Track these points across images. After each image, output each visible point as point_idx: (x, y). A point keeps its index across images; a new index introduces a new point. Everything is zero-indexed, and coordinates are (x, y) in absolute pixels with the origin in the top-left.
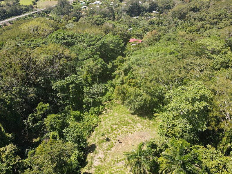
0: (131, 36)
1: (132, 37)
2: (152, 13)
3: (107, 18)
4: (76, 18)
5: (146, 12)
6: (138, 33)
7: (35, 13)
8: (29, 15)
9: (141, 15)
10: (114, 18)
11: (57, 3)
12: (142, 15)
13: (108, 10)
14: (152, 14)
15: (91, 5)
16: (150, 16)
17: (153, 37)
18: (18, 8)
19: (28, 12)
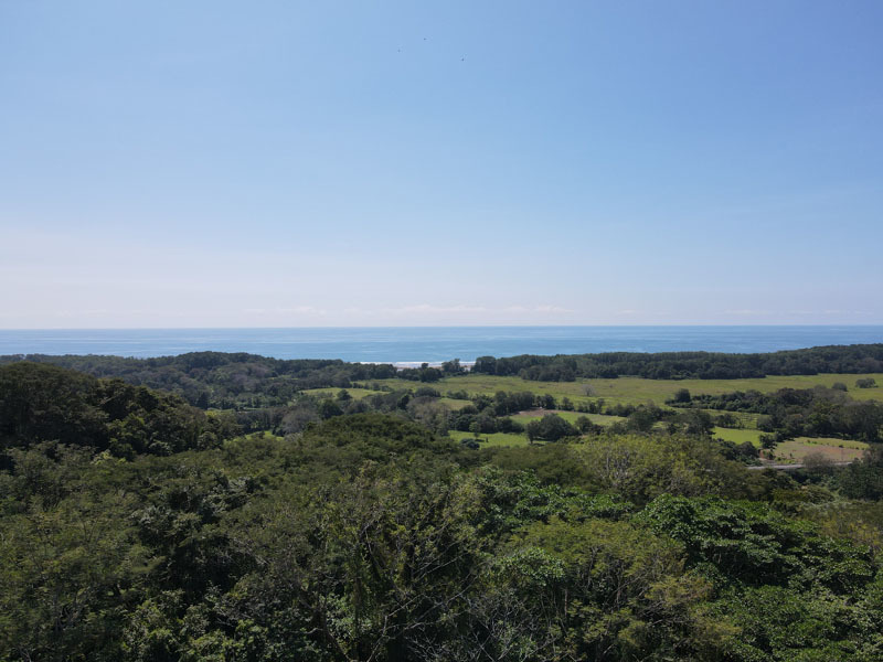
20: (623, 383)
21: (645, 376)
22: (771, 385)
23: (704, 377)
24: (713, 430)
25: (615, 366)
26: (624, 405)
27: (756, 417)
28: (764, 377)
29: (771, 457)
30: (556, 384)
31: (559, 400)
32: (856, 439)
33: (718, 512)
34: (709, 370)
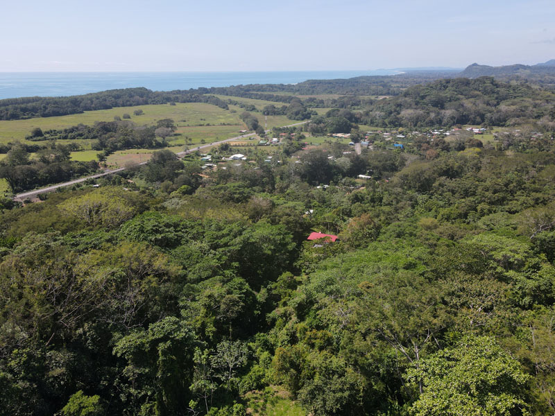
0: (313, 226)
1: (315, 229)
2: (356, 178)
3: (258, 187)
4: (190, 188)
6: (327, 221)
7: (99, 178)
8: (86, 182)
9: (334, 182)
10: (274, 188)
11: (150, 158)
12: (336, 183)
13: (260, 172)
14: (357, 180)
15: (223, 161)
16: (354, 184)
17: (363, 229)
18: (64, 168)
19: (86, 175)
23: (44, 116)
34: (47, 111)
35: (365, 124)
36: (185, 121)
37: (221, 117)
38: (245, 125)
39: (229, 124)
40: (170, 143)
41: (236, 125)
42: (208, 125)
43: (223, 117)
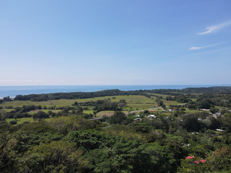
0: (189, 153)
1: (191, 155)
5: (207, 129)
10: (168, 131)
12: (203, 132)
20: (61, 101)
21: (67, 98)
22: (95, 99)
23: (81, 98)
24: (83, 111)
25: (59, 96)
26: (61, 106)
27: (93, 107)
28: (94, 97)
29: (96, 116)
30: (42, 102)
31: (43, 107)
32: (112, 110)
33: (84, 133)
34: (82, 96)
35: (218, 106)
36: (131, 101)
37: (147, 100)
38: (157, 104)
39: (149, 103)
40: (123, 109)
41: (153, 104)
42: (141, 103)
43: (148, 100)
